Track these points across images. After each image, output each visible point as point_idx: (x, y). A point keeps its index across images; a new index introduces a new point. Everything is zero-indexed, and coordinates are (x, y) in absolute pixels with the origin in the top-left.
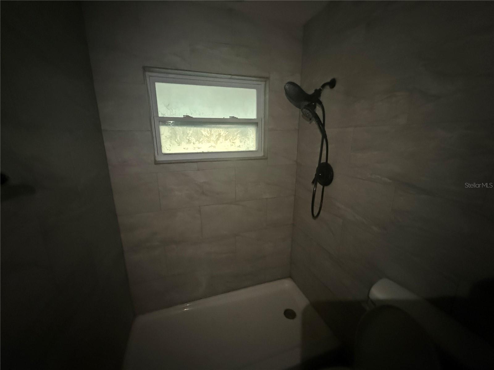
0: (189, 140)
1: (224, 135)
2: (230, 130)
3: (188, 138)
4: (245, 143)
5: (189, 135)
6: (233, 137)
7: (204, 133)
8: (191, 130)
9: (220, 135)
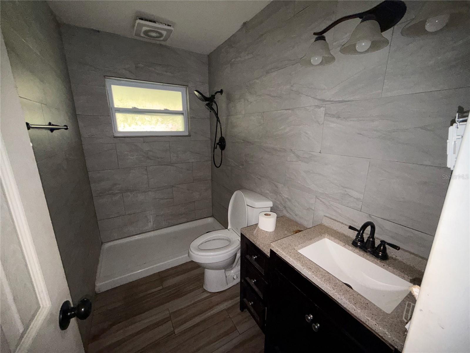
0: (136, 123)
2: (164, 117)
3: (136, 122)
4: (175, 126)
6: (167, 122)
7: (147, 119)
9: (158, 120)
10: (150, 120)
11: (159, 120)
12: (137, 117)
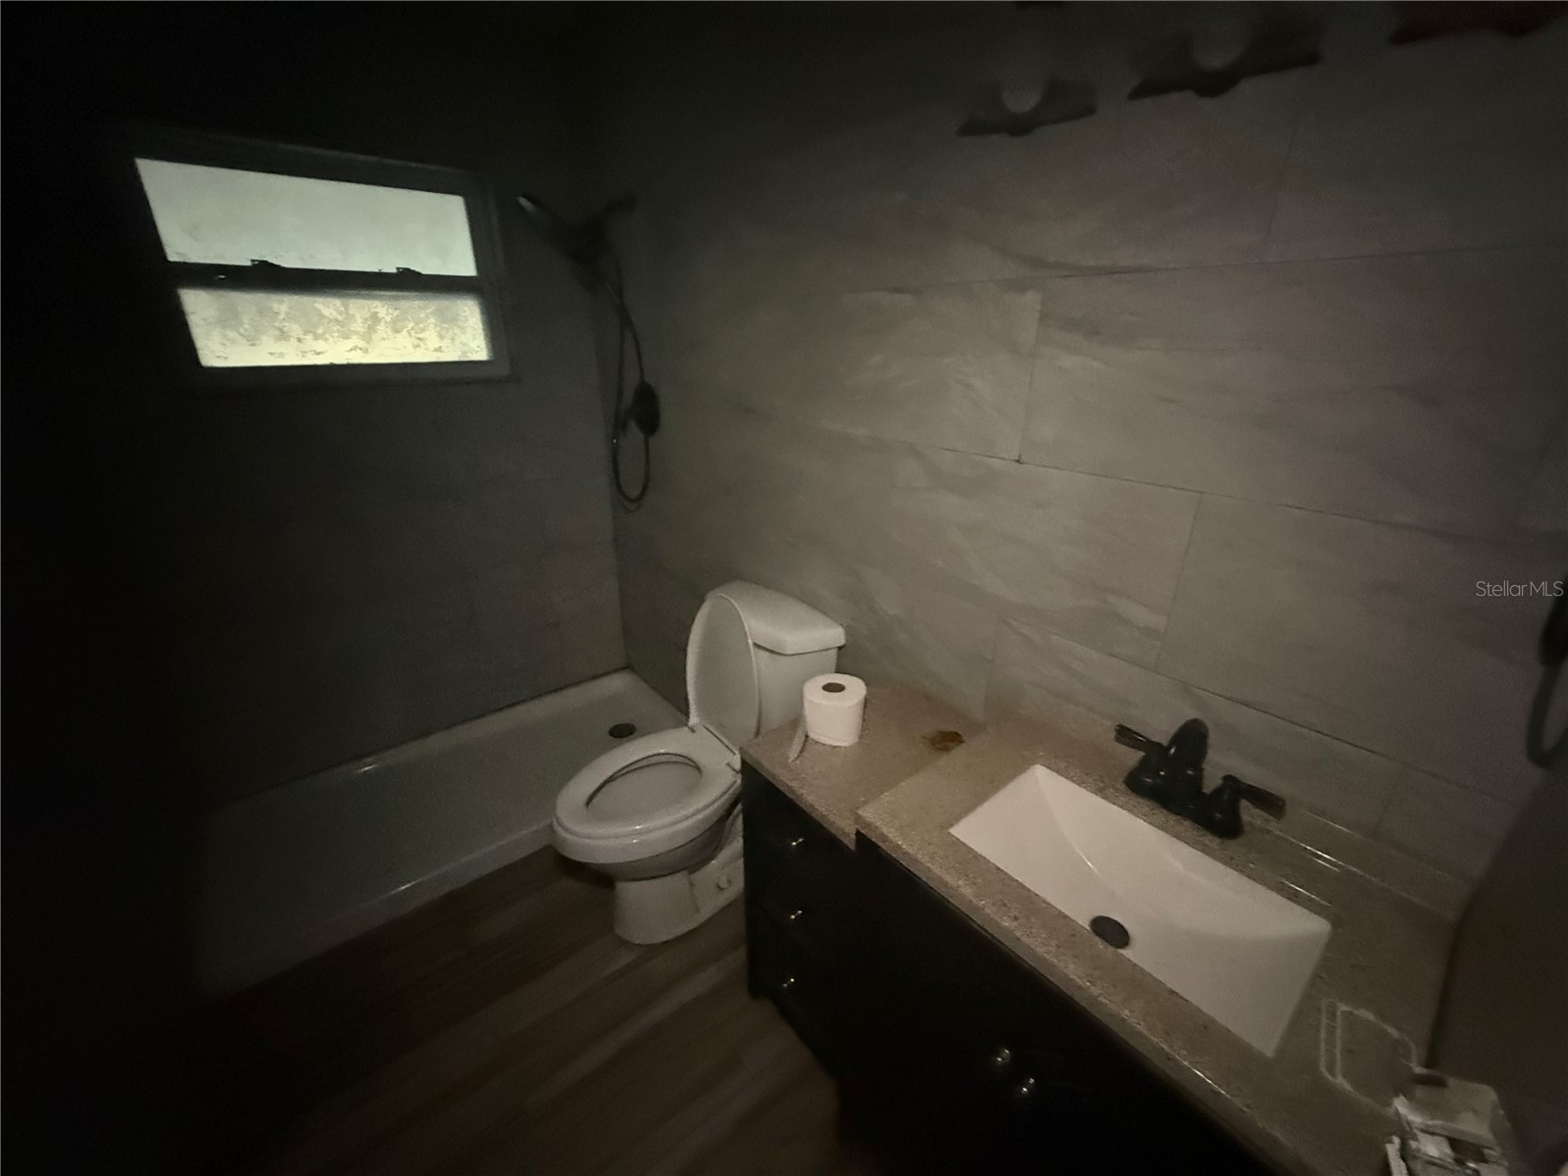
1: (388, 319)
2: (404, 304)
3: (277, 324)
4: (453, 339)
5: (282, 317)
6: (417, 324)
8: (283, 304)
9: (375, 318)
10: (340, 318)
11: (380, 315)
12: (281, 302)
